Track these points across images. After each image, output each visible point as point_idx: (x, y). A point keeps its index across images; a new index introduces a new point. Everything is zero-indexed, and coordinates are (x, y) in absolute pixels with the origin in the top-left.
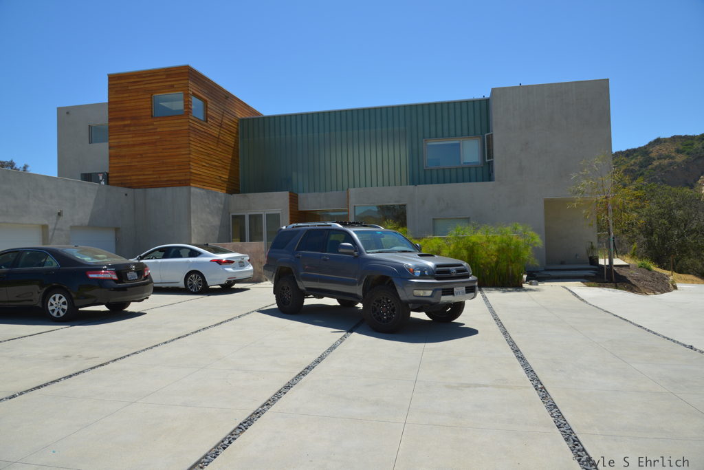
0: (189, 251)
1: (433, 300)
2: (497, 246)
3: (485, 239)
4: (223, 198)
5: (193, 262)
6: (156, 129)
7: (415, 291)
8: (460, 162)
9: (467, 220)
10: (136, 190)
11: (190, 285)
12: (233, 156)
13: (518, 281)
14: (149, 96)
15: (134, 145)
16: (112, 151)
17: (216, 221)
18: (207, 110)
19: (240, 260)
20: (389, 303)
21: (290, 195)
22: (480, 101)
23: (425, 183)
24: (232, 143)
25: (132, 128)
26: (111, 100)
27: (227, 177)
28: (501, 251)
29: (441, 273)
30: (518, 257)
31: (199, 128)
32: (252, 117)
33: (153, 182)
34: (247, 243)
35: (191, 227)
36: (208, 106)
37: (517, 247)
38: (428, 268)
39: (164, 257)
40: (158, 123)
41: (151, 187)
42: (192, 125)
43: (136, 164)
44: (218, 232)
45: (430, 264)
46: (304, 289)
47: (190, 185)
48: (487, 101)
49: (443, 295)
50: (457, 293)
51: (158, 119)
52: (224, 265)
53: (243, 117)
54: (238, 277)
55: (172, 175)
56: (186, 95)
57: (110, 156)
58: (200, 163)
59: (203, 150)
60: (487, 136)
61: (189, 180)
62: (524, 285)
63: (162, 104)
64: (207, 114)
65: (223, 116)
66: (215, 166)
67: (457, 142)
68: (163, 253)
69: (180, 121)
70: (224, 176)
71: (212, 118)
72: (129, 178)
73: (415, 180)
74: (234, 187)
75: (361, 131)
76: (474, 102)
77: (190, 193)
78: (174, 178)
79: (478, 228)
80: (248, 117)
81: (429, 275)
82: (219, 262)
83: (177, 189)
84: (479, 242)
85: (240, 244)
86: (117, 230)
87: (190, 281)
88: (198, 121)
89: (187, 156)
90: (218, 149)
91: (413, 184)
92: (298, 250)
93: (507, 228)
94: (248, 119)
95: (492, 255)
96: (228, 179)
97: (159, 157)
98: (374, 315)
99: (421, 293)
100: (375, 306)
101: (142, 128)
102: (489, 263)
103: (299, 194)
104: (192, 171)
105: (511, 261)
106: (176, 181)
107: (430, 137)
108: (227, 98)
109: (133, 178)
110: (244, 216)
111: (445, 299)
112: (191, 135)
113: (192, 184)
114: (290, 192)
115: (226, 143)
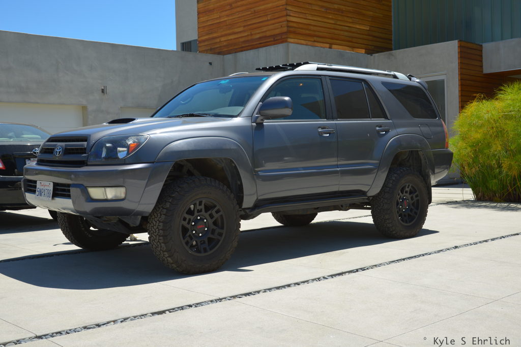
4: (356, 61)
10: (225, 56)
16: (200, 5)
21: (460, 47)
27: (367, 28)
47: (287, 41)
57: (199, 13)
61: (287, 33)
70: (358, 26)
72: (218, 40)
74: (379, 44)
83: (272, 49)
96: (369, 30)
97: (250, 4)
114: (460, 41)
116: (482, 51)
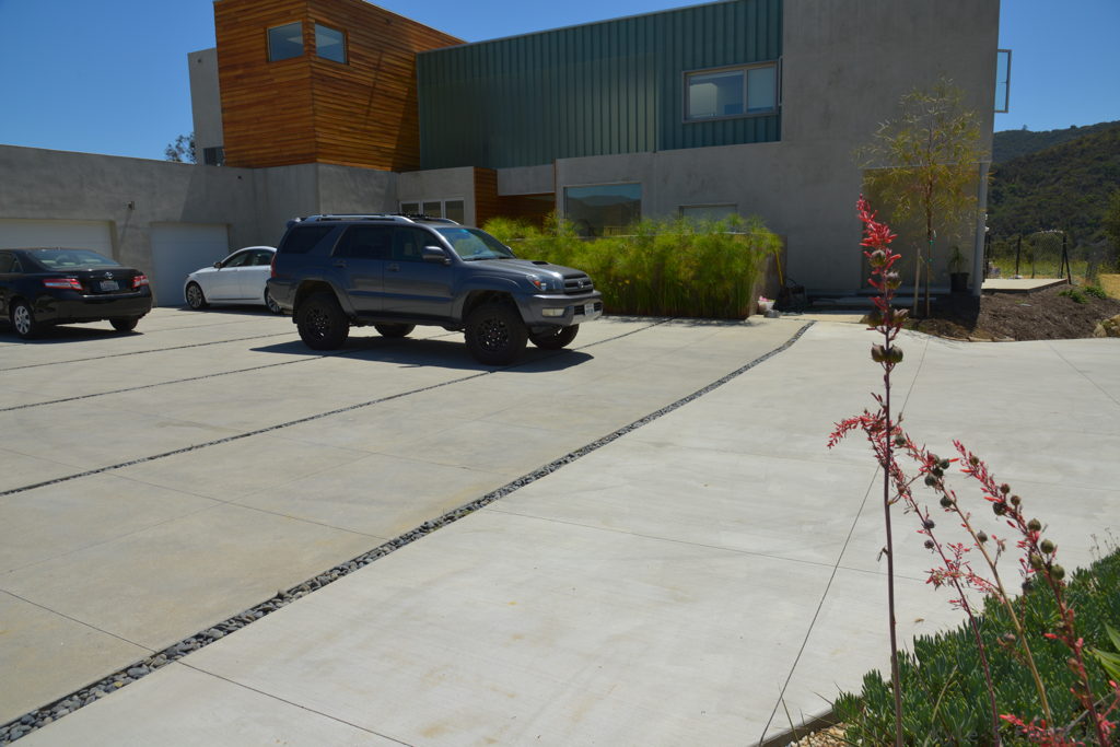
4: (386, 179)
6: (272, 79)
8: (741, 109)
9: (734, 207)
10: (255, 170)
11: (270, 303)
12: (404, 113)
14: (263, 30)
15: (249, 106)
16: (225, 115)
18: (348, 45)
21: (476, 172)
23: (684, 147)
25: (245, 81)
27: (394, 147)
28: (705, 259)
31: (332, 75)
33: (274, 158)
36: (349, 38)
37: (733, 253)
40: (276, 70)
41: (272, 165)
42: (315, 70)
43: (253, 133)
47: (316, 161)
51: (275, 64)
53: (425, 50)
55: (295, 147)
56: (307, 25)
57: (224, 123)
58: (335, 127)
59: (340, 108)
61: (316, 153)
64: (348, 51)
65: (382, 52)
66: (366, 130)
67: (738, 73)
69: (299, 66)
70: (386, 146)
71: (360, 57)
72: (246, 153)
73: (669, 142)
74: (408, 162)
77: (317, 172)
78: (298, 152)
80: (434, 49)
83: (302, 167)
86: (229, 226)
87: (270, 296)
88: (330, 63)
89: (311, 118)
90: (373, 105)
91: (665, 149)
94: (438, 52)
96: (395, 149)
97: (279, 121)
101: (257, 79)
102: (687, 279)
103: (500, 170)
104: (320, 140)
106: (299, 155)
107: (694, 68)
108: (388, 22)
109: (251, 152)
110: (417, 205)
112: (316, 86)
113: (319, 160)
114: (476, 167)
115: (389, 94)
116: (496, 175)
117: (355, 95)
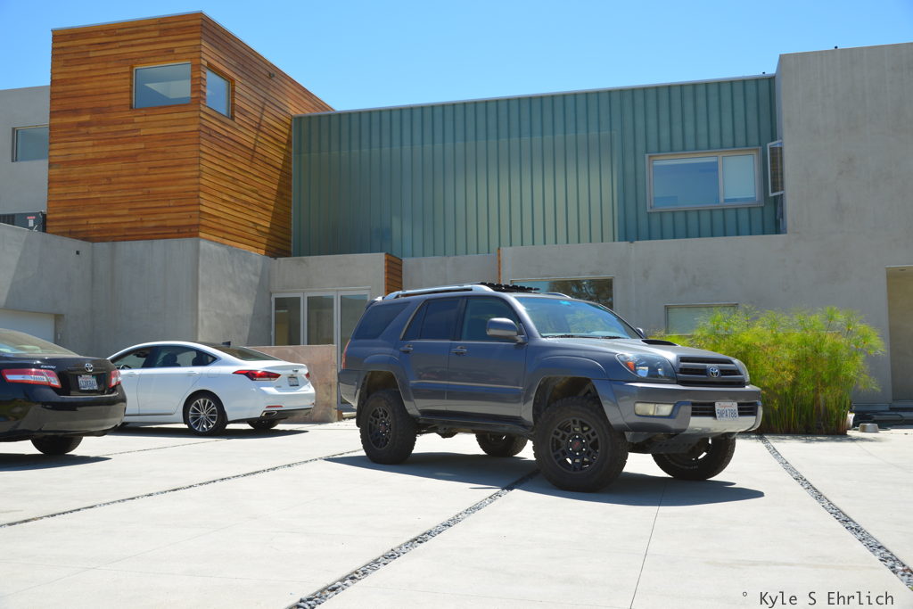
0: (194, 355)
1: (673, 424)
2: (795, 354)
3: (769, 339)
4: (260, 265)
5: (201, 375)
6: (139, 130)
7: (638, 405)
8: (718, 199)
10: (96, 244)
11: (194, 419)
12: (279, 185)
13: (837, 422)
14: (128, 69)
15: (95, 161)
17: (245, 307)
18: (233, 98)
19: (291, 372)
20: (584, 432)
21: (388, 260)
22: (757, 81)
23: (650, 238)
24: (279, 162)
25: (93, 129)
26: (58, 77)
27: (268, 225)
28: (801, 361)
29: (689, 372)
30: (835, 375)
31: (218, 130)
32: (315, 113)
33: (129, 229)
34: (303, 347)
35: (197, 315)
36: (237, 89)
37: (834, 356)
38: (664, 363)
39: (145, 366)
40: (143, 119)
41: (125, 238)
42: (203, 121)
43: (99, 196)
44: (248, 329)
45: (669, 355)
46: (417, 413)
47: (197, 236)
48: (771, 80)
49: (694, 414)
50: (722, 415)
51: (143, 112)
52: (259, 382)
53: (300, 113)
54: (287, 406)
55: (165, 217)
56: (196, 67)
57: (50, 181)
58: (219, 195)
59: (224, 171)
60: (772, 149)
61: (198, 225)
62: (849, 433)
63: (149, 85)
64: (233, 104)
65: (263, 109)
66: (246, 202)
67: (713, 160)
68: (144, 359)
69: (181, 115)
70: (262, 223)
71: (244, 112)
72: (84, 222)
73: (629, 232)
74: (280, 246)
75: (526, 139)
76: (744, 82)
77: (197, 250)
78: (169, 223)
79: (757, 318)
80: (307, 113)
81: (665, 376)
82: (251, 375)
83: (174, 242)
84: (758, 343)
85: (290, 349)
86: (58, 318)
87: (194, 411)
88: (215, 116)
89: (196, 181)
90: (253, 171)
91: (626, 240)
92: (404, 338)
93: (813, 318)
94: (310, 117)
95: (784, 370)
96: (270, 228)
97: (142, 182)
98: (557, 457)
99: (650, 409)
100: (559, 437)
101: (112, 129)
102: (779, 386)
103: (404, 260)
104: (203, 209)
105: (823, 381)
106: (170, 227)
107: (659, 151)
108: (271, 76)
110: (298, 299)
111: (698, 423)
112: (203, 141)
113: (201, 234)
114: (387, 254)
115: (267, 160)
116: (401, 265)
117: (238, 158)
